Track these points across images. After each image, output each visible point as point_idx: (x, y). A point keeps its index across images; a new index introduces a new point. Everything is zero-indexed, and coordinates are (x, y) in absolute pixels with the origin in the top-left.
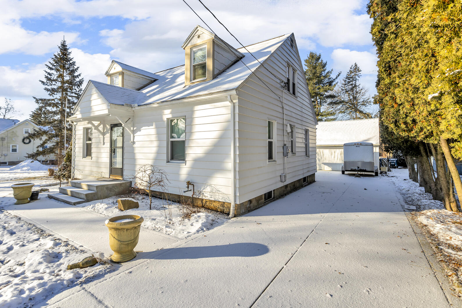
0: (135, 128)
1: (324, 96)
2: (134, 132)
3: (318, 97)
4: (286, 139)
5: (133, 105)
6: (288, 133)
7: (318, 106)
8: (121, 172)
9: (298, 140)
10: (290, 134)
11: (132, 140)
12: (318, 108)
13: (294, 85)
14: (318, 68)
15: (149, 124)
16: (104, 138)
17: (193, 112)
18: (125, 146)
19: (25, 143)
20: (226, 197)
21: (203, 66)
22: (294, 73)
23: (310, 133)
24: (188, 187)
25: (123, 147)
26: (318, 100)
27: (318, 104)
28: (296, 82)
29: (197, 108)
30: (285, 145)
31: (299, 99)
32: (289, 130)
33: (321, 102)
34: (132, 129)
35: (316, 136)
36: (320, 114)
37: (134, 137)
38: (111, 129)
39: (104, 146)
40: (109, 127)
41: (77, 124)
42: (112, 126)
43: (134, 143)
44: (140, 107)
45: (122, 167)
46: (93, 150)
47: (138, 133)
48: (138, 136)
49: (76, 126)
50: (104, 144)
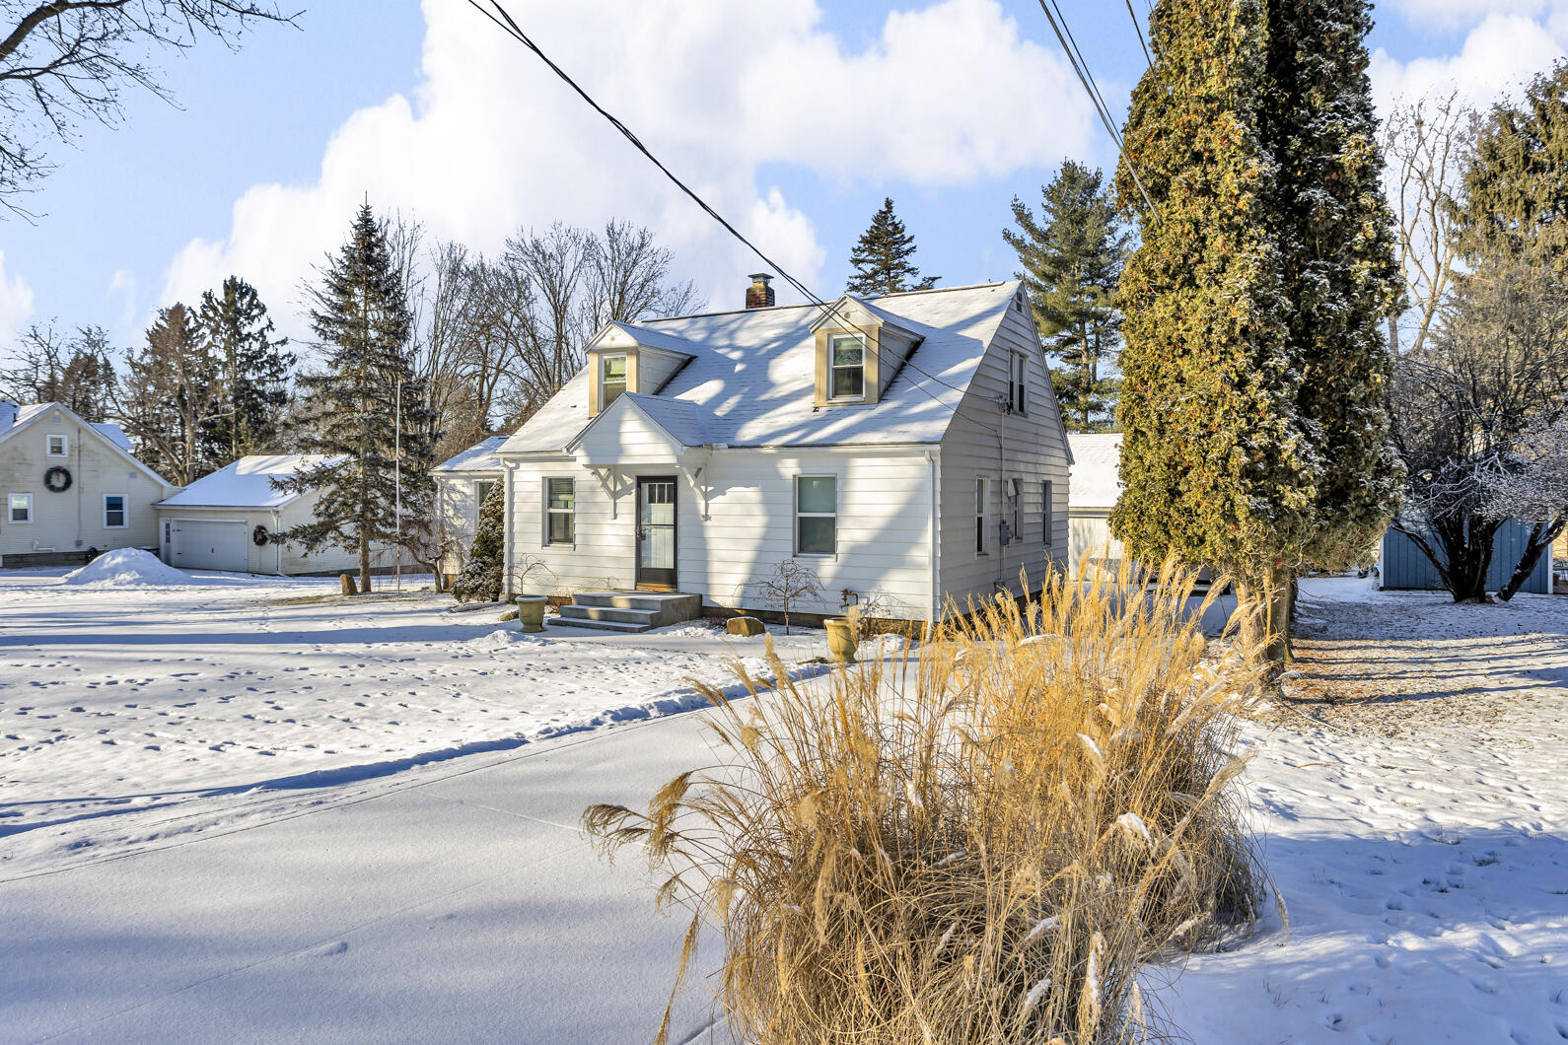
0: (710, 489)
1: (1111, 321)
2: (707, 496)
3: (1087, 325)
4: (1005, 511)
5: (714, 445)
6: (1009, 498)
7: (1088, 357)
8: (671, 577)
9: (1027, 509)
10: (1012, 500)
11: (703, 513)
12: (1087, 366)
13: (1021, 388)
14: (1090, 220)
15: (746, 481)
16: (615, 504)
17: (846, 469)
18: (680, 523)
19: (52, 488)
20: (916, 611)
21: (857, 374)
22: (1021, 362)
23: (1054, 489)
24: (845, 599)
25: (675, 526)
26: (1088, 337)
27: (1087, 350)
28: (1025, 383)
29: (858, 462)
30: (1004, 522)
31: (1031, 418)
32: (1011, 492)
33: (1098, 342)
34: (703, 488)
35: (1067, 494)
36: (1094, 387)
37: (707, 505)
38: (639, 486)
39: (614, 522)
40: (630, 481)
41: (517, 467)
42: (640, 480)
43: (707, 517)
44: (732, 451)
45: (672, 567)
46: (578, 529)
47: (719, 499)
48: (717, 504)
49: (516, 473)
50: (615, 517)
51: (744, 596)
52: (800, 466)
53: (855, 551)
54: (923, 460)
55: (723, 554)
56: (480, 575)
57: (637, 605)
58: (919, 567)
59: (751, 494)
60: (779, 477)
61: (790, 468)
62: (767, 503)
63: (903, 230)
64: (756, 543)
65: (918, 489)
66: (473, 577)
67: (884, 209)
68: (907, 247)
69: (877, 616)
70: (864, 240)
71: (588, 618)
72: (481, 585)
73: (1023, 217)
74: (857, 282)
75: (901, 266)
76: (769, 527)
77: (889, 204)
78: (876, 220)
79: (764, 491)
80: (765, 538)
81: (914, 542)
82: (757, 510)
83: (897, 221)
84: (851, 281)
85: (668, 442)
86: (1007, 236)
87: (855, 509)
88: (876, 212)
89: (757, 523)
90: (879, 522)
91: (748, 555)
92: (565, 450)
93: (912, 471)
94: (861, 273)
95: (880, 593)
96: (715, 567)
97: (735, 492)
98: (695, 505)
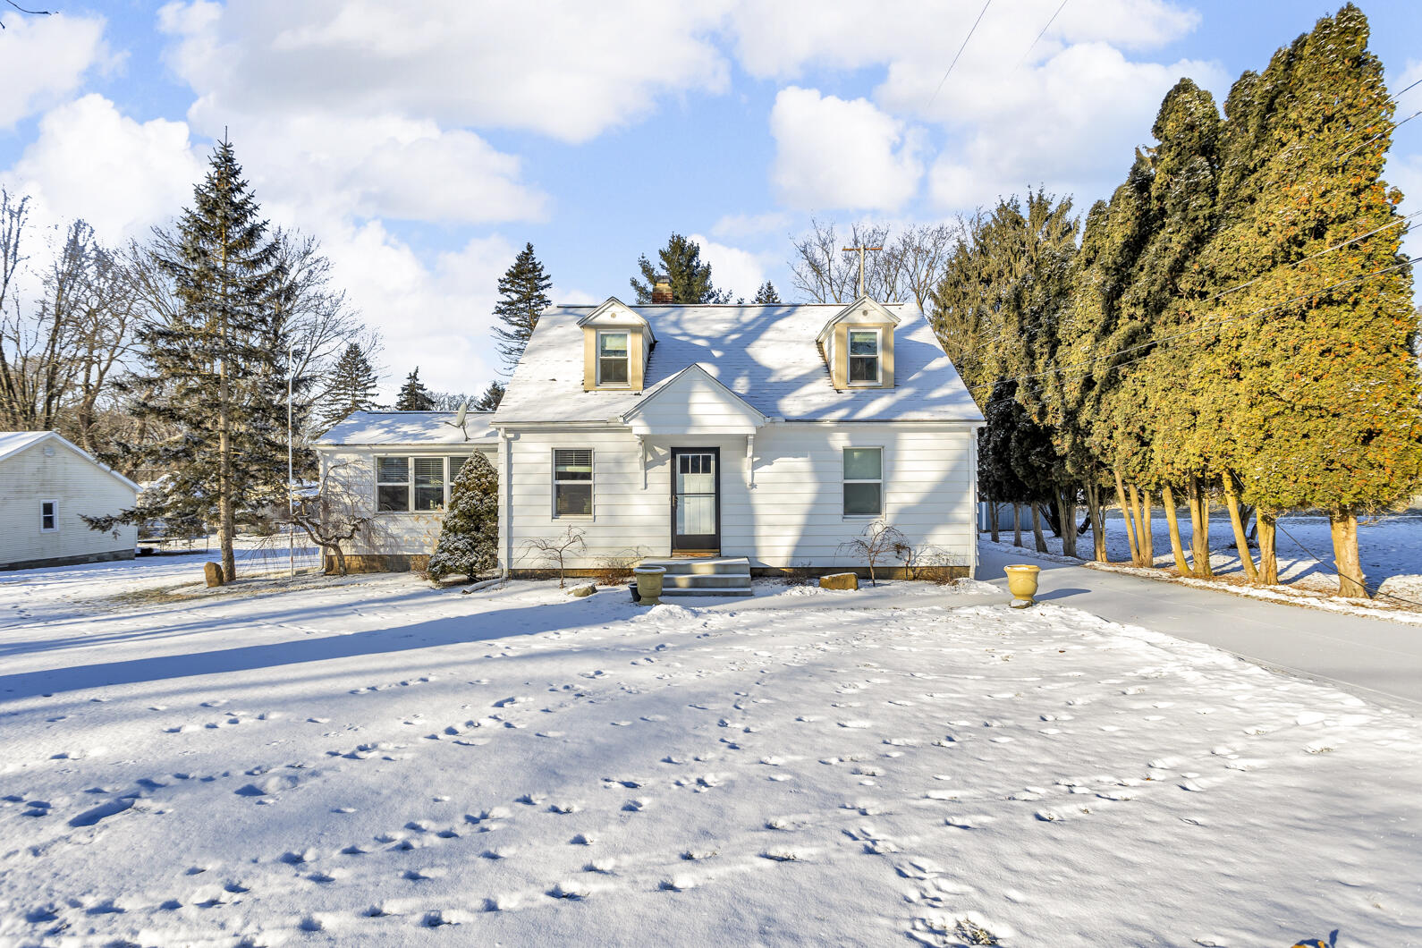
0: (757, 458)
2: (753, 466)
11: (749, 482)
15: (796, 452)
16: (645, 474)
18: (722, 492)
20: (960, 558)
24: (899, 553)
25: (717, 494)
29: (908, 436)
37: (753, 475)
38: (673, 457)
39: (645, 491)
40: (662, 452)
41: (517, 438)
42: (675, 451)
43: (753, 486)
44: (788, 424)
45: (713, 532)
46: (599, 499)
47: (766, 468)
48: (764, 473)
49: (514, 444)
50: (646, 488)
51: (794, 556)
52: (850, 438)
53: (904, 512)
54: (965, 435)
55: (771, 519)
56: (470, 552)
57: (721, 570)
58: (963, 523)
59: (802, 464)
60: (831, 449)
61: (840, 441)
62: (818, 472)
63: (541, 269)
64: (805, 508)
65: (960, 459)
66: (464, 554)
67: (526, 251)
68: (544, 283)
69: (924, 565)
70: (510, 274)
71: (675, 587)
72: (476, 562)
73: (647, 270)
74: (503, 307)
75: (541, 297)
76: (820, 493)
77: (530, 247)
78: (519, 259)
79: (814, 460)
80: (815, 503)
81: (957, 503)
82: (807, 478)
83: (537, 261)
84: (500, 305)
85: (746, 414)
86: (634, 283)
87: (902, 476)
88: (520, 253)
89: (806, 492)
90: (925, 487)
91: (799, 519)
92: (621, 420)
93: (954, 444)
94: (508, 300)
95: (926, 545)
96: (763, 531)
97: (782, 463)
98: (739, 472)
